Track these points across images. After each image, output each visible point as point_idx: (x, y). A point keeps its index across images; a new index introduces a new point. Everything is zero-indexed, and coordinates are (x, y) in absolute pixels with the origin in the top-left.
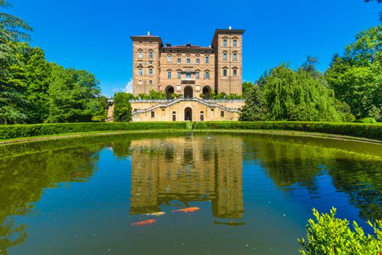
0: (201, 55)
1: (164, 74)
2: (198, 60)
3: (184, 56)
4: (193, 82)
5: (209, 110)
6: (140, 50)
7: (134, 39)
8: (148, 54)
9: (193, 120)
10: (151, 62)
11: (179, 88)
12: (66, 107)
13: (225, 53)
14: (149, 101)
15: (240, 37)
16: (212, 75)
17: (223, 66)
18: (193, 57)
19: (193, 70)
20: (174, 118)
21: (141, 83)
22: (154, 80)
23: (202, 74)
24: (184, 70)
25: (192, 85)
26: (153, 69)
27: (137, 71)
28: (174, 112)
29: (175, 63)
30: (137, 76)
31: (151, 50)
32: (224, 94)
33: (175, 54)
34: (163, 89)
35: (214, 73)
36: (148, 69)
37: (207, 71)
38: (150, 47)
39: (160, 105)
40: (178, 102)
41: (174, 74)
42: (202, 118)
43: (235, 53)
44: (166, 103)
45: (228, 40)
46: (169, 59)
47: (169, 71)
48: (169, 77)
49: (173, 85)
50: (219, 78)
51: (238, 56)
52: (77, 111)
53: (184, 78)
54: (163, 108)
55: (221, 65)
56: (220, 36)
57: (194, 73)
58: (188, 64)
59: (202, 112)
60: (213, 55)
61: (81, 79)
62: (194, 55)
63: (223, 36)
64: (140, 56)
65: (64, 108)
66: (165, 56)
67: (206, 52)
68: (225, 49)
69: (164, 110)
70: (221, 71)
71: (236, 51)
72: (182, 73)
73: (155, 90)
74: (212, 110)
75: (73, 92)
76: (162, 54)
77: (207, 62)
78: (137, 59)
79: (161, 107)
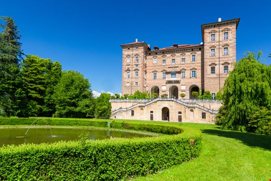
0: (187, 54)
1: (149, 76)
2: (183, 59)
3: (168, 57)
4: (178, 82)
5: (188, 110)
6: (128, 56)
7: (123, 47)
8: (134, 59)
9: (171, 120)
10: (137, 65)
11: (164, 88)
12: (64, 105)
13: (213, 48)
14: (132, 101)
15: (233, 28)
16: (199, 73)
17: (210, 63)
18: (178, 57)
19: (178, 69)
20: (152, 117)
21: (128, 84)
22: (140, 81)
23: (188, 73)
24: (168, 70)
25: (177, 85)
26: (139, 72)
27: (125, 75)
28: (152, 112)
29: (160, 64)
30: (126, 78)
31: (137, 55)
32: (208, 93)
33: (160, 56)
34: (149, 89)
35: (200, 71)
36: (134, 72)
37: (194, 70)
38: (137, 52)
39: (139, 105)
40: (155, 102)
41: (160, 75)
42: (180, 119)
43: (226, 47)
44: (145, 103)
45: (217, 34)
46: (155, 61)
47: (155, 72)
48: (155, 77)
49: (158, 85)
50: (206, 76)
51: (230, 49)
52: (72, 108)
53: (169, 78)
54: (142, 107)
55: (208, 62)
56: (206, 31)
57: (179, 72)
58: (174, 64)
59: (180, 113)
60: (200, 53)
61: (77, 83)
62: (179, 54)
63: (210, 30)
64: (128, 61)
65: (63, 106)
66: (151, 59)
67: (192, 50)
68: (213, 44)
69: (142, 109)
70: (208, 69)
71: (227, 45)
72: (167, 73)
73: (140, 91)
74: (192, 111)
75: (69, 93)
76: (148, 57)
77: (194, 60)
78: (125, 65)
79: (139, 107)
